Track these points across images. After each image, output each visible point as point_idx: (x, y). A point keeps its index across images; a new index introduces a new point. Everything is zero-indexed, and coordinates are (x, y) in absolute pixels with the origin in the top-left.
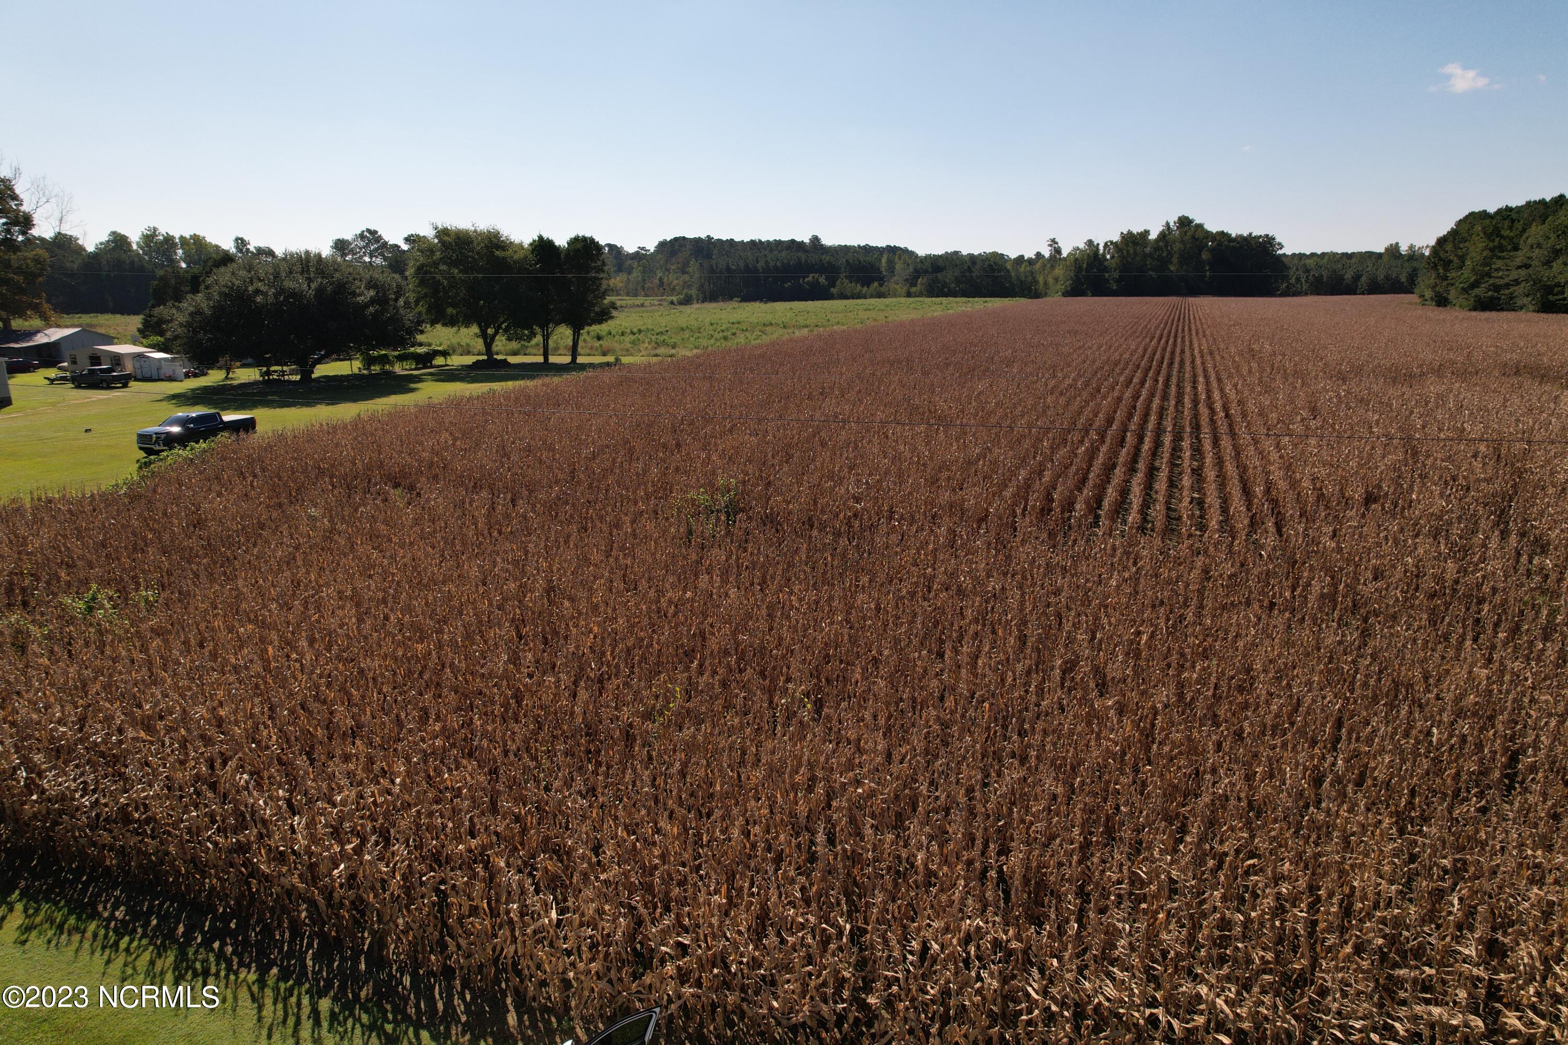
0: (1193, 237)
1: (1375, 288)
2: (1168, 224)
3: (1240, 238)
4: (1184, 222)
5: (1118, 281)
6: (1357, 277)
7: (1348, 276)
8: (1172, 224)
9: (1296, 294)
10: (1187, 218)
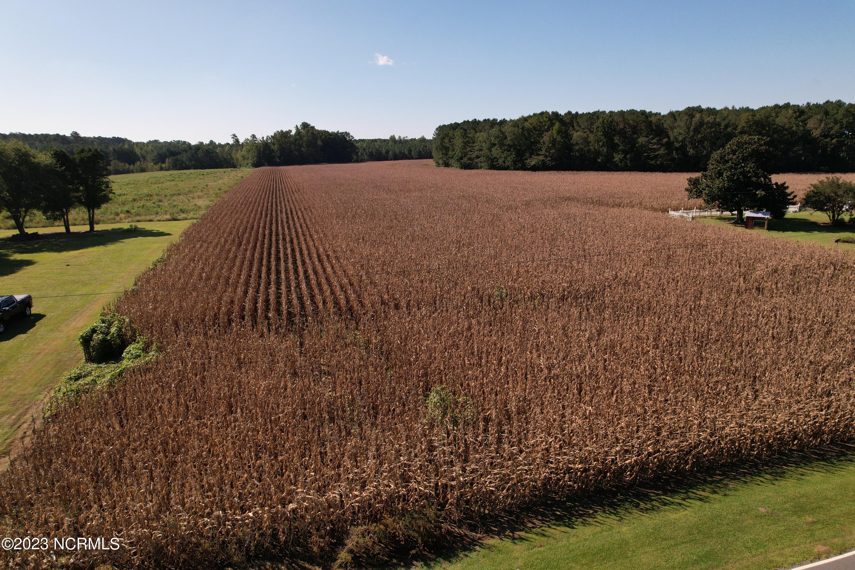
0: (312, 133)
3: (333, 134)
4: (305, 125)
8: (299, 127)
10: (306, 123)
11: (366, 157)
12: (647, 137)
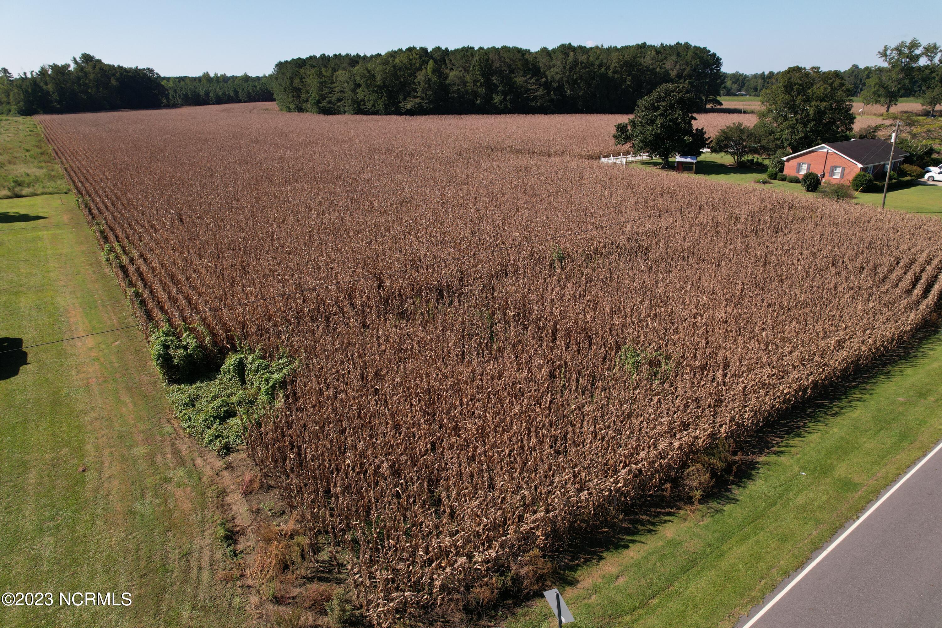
0: (100, 69)
1: (219, 101)
2: (75, 59)
3: (131, 70)
4: (87, 58)
5: (59, 102)
6: (207, 94)
7: (202, 93)
8: (78, 60)
9: (175, 106)
10: (88, 55)
11: (180, 101)
12: (525, 76)
